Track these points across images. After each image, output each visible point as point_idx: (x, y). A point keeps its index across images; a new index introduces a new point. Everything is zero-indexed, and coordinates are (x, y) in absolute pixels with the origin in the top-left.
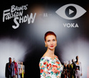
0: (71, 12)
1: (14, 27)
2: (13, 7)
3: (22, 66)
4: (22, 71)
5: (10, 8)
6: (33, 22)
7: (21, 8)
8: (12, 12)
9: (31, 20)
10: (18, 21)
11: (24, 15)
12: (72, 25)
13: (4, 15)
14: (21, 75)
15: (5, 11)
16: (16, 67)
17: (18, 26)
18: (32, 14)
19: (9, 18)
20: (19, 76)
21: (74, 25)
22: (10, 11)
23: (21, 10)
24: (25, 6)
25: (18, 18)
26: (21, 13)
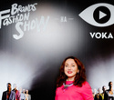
2: (14, 6)
5: (10, 8)
13: (1, 18)
15: (2, 13)
16: (18, 98)
17: (21, 36)
19: (8, 23)
21: (107, 35)
22: (10, 13)
23: (27, 12)
24: (33, 6)
25: (22, 23)
26: (26, 17)
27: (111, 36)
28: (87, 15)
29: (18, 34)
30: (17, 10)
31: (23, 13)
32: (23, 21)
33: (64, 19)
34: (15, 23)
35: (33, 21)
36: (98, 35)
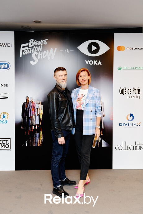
0: (94, 48)
1: (32, 63)
2: (31, 41)
3: (41, 106)
4: (41, 112)
5: (29, 42)
6: (53, 57)
7: (40, 43)
8: (30, 46)
9: (51, 55)
10: (36, 56)
11: (43, 50)
12: (95, 63)
13: (22, 49)
14: (39, 115)
15: (22, 45)
16: (34, 108)
17: (36, 62)
18: (52, 49)
19: (26, 53)
20: (37, 117)
21: (97, 63)
22: (28, 46)
23: (40, 45)
24: (45, 41)
25: (37, 53)
26: (40, 49)
27: (100, 63)
28: (83, 48)
29: (34, 61)
30: (34, 44)
31: (38, 46)
32: (38, 52)
33: (67, 51)
34: (32, 53)
35: (45, 52)
36: (91, 63)
